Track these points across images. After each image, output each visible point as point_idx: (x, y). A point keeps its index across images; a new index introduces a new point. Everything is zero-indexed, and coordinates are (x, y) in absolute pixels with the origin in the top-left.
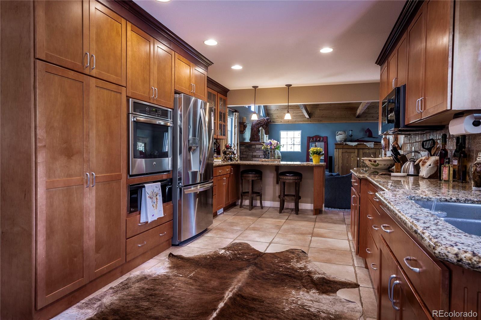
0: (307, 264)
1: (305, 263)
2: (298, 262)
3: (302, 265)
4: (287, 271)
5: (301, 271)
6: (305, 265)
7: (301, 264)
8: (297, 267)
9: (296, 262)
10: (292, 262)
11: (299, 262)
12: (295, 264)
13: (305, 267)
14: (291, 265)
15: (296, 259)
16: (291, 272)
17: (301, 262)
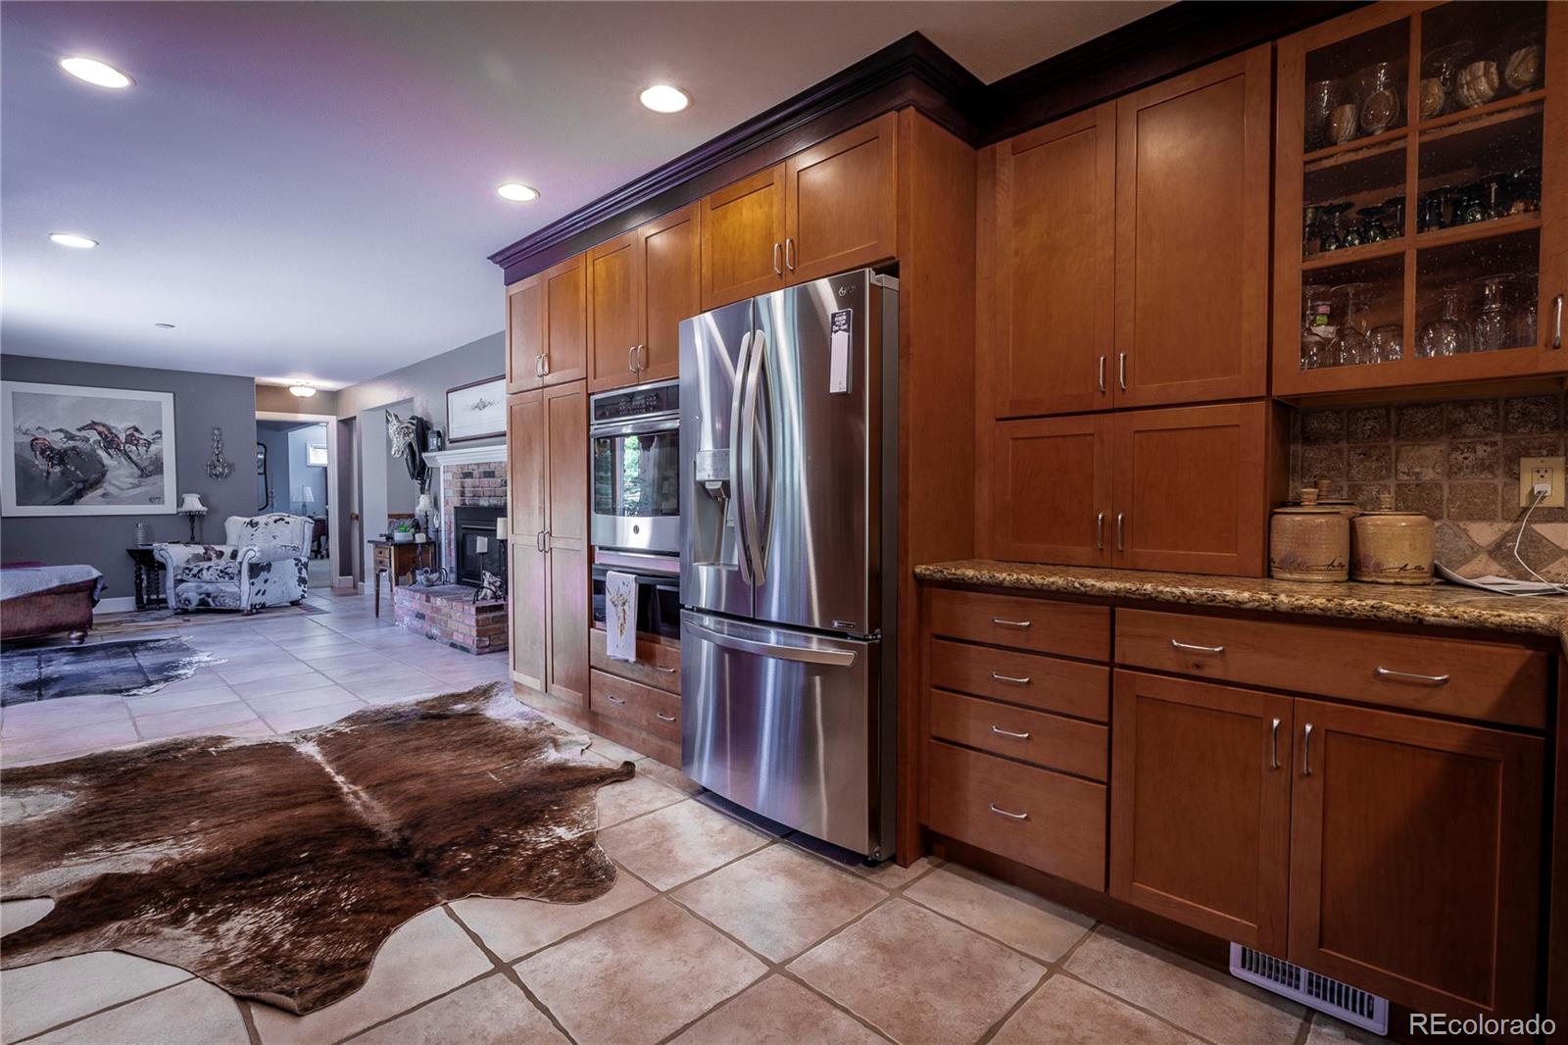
0: (210, 946)
1: (225, 945)
2: (257, 933)
3: (232, 934)
4: (269, 886)
5: (219, 907)
6: (218, 940)
7: (236, 931)
8: (243, 913)
9: (267, 929)
10: (283, 923)
11: (253, 938)
12: (263, 923)
13: (212, 934)
14: (278, 909)
15: (280, 943)
16: (252, 886)
17: (243, 943)
